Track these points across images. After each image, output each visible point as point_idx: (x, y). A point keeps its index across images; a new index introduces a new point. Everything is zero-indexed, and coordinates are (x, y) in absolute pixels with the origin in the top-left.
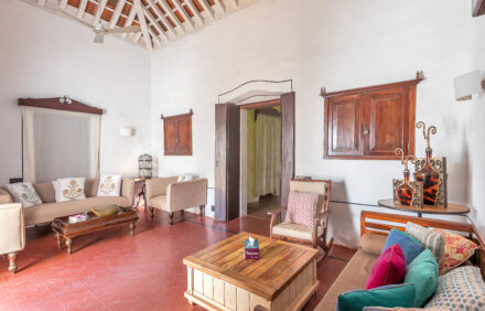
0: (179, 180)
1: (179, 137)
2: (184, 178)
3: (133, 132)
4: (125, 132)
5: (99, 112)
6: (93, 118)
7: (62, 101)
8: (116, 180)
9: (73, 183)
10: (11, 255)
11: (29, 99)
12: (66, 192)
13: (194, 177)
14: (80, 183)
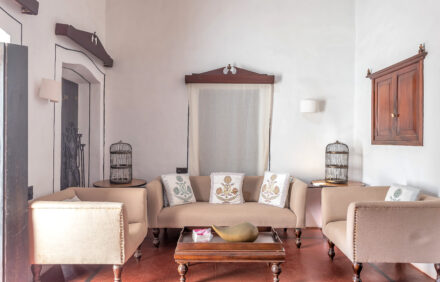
0: (389, 198)
1: (397, 108)
2: (398, 193)
3: (321, 105)
4: (307, 106)
5: (270, 80)
6: (263, 89)
7: (225, 72)
8: (281, 181)
9: (228, 180)
10: (115, 268)
11: (194, 75)
12: (219, 191)
13: (423, 194)
14: (237, 180)
